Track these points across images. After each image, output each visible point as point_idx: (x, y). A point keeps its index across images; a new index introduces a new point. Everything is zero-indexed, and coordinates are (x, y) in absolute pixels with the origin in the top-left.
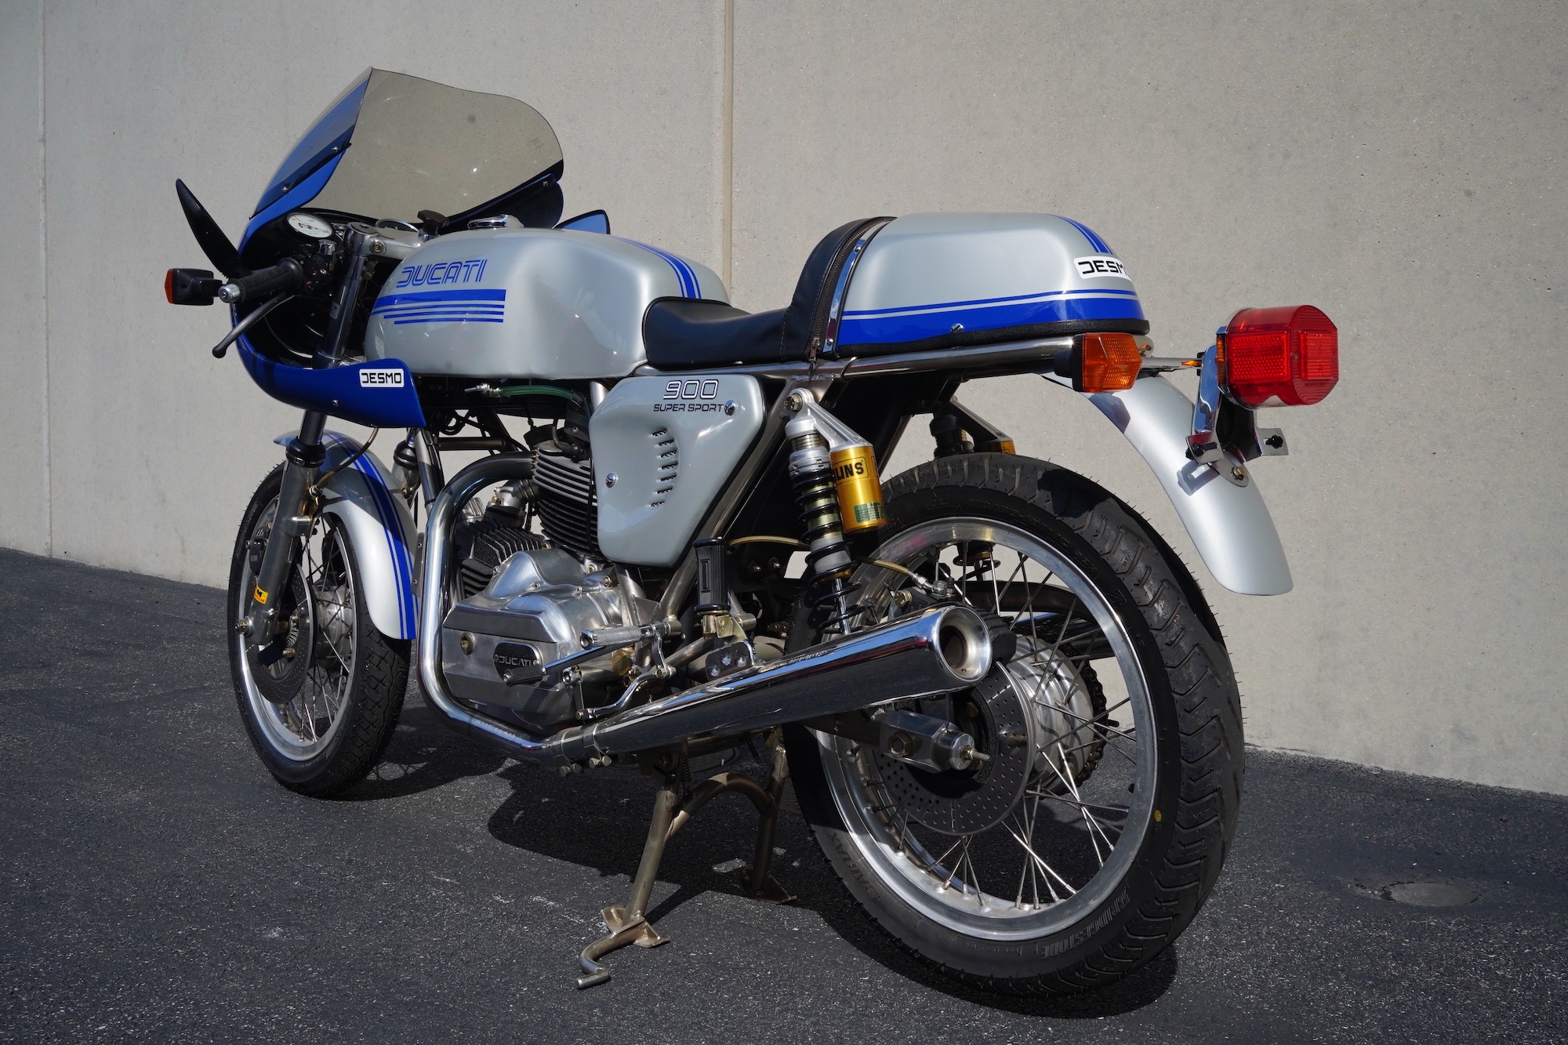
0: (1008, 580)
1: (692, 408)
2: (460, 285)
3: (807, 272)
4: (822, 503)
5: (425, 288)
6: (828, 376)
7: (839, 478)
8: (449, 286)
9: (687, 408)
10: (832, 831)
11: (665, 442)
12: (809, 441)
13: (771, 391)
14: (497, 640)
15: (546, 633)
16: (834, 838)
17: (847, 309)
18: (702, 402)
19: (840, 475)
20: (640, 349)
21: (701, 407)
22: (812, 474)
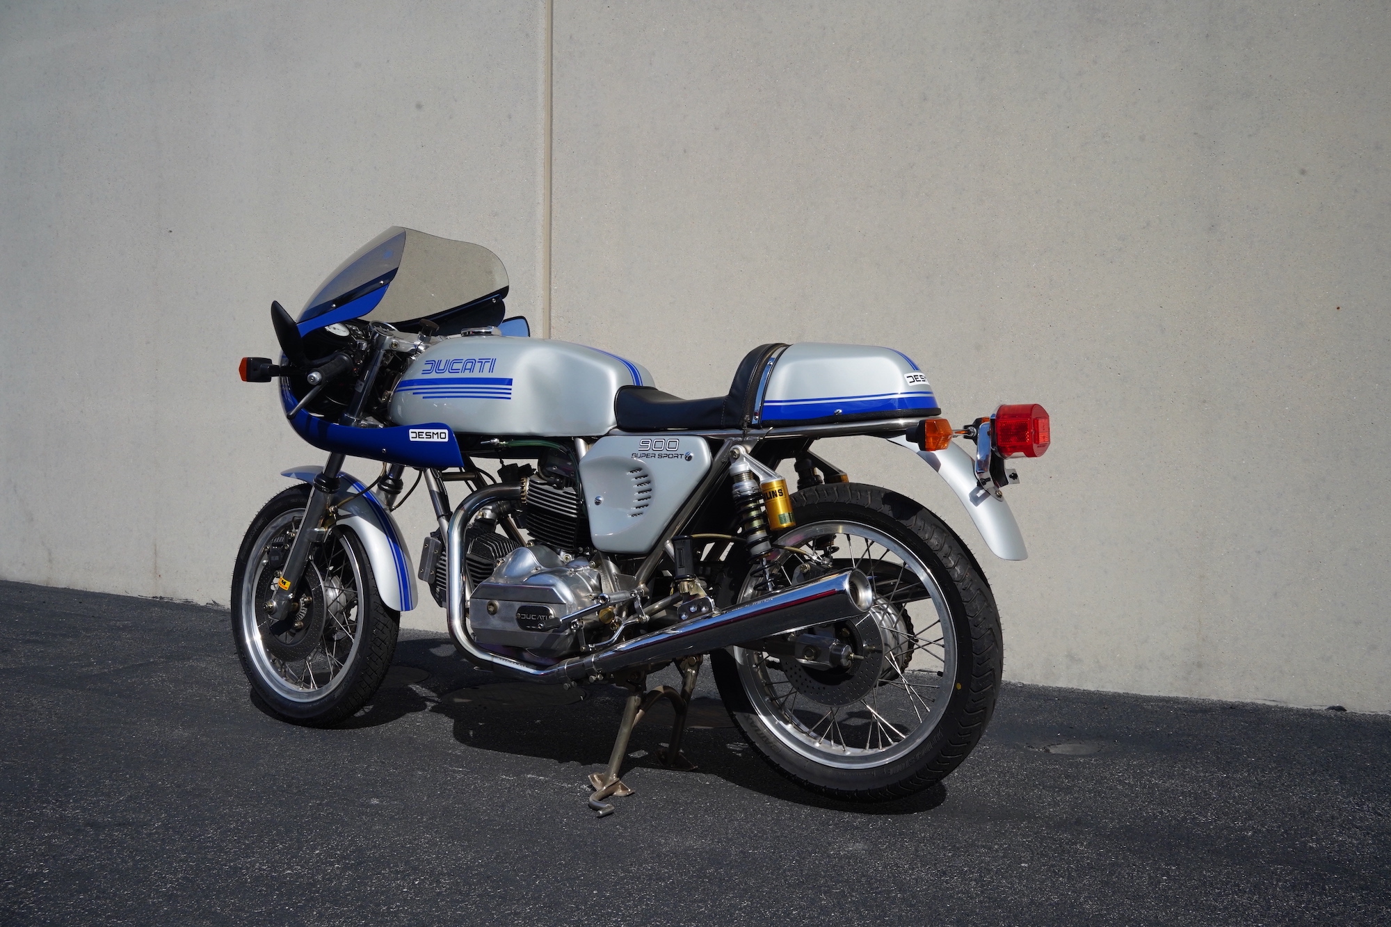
0: (860, 557)
1: (660, 456)
2: (476, 374)
3: (738, 378)
4: (754, 514)
5: (447, 375)
6: (755, 438)
7: (768, 499)
8: (467, 375)
9: (657, 456)
10: (747, 714)
11: (640, 477)
12: (745, 477)
13: (714, 446)
14: (517, 605)
15: (559, 599)
16: (748, 718)
17: (766, 399)
18: (668, 453)
19: (769, 496)
20: (611, 418)
21: (667, 456)
22: (747, 496)
